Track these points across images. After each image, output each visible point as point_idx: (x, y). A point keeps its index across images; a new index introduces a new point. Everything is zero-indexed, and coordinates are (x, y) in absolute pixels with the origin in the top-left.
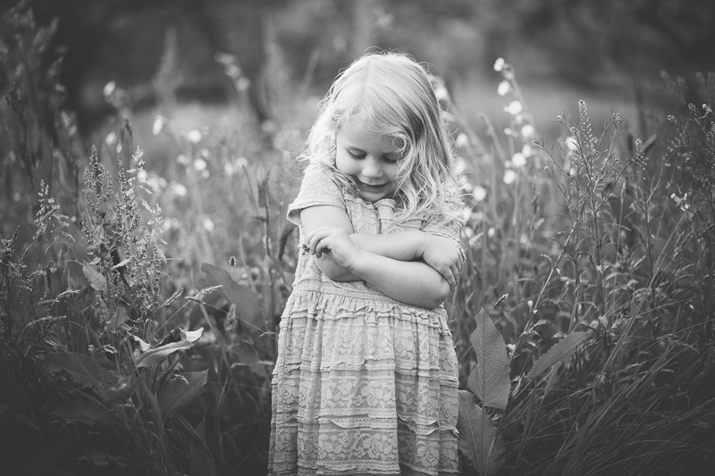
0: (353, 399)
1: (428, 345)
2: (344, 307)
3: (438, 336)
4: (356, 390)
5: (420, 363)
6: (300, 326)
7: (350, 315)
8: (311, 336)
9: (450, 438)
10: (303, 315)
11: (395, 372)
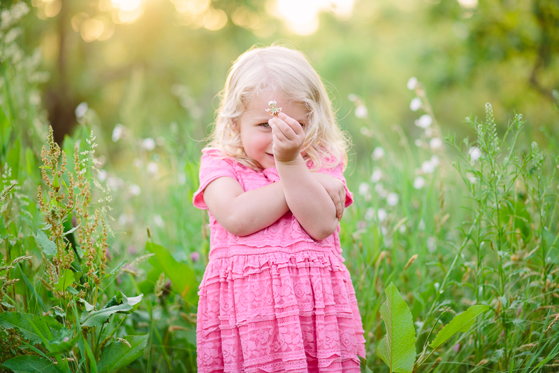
0: (271, 346)
1: (321, 285)
2: (249, 265)
3: (329, 274)
4: (272, 338)
5: (316, 302)
6: (213, 291)
7: (257, 271)
8: (225, 298)
9: (351, 365)
10: (217, 280)
11: (300, 316)
